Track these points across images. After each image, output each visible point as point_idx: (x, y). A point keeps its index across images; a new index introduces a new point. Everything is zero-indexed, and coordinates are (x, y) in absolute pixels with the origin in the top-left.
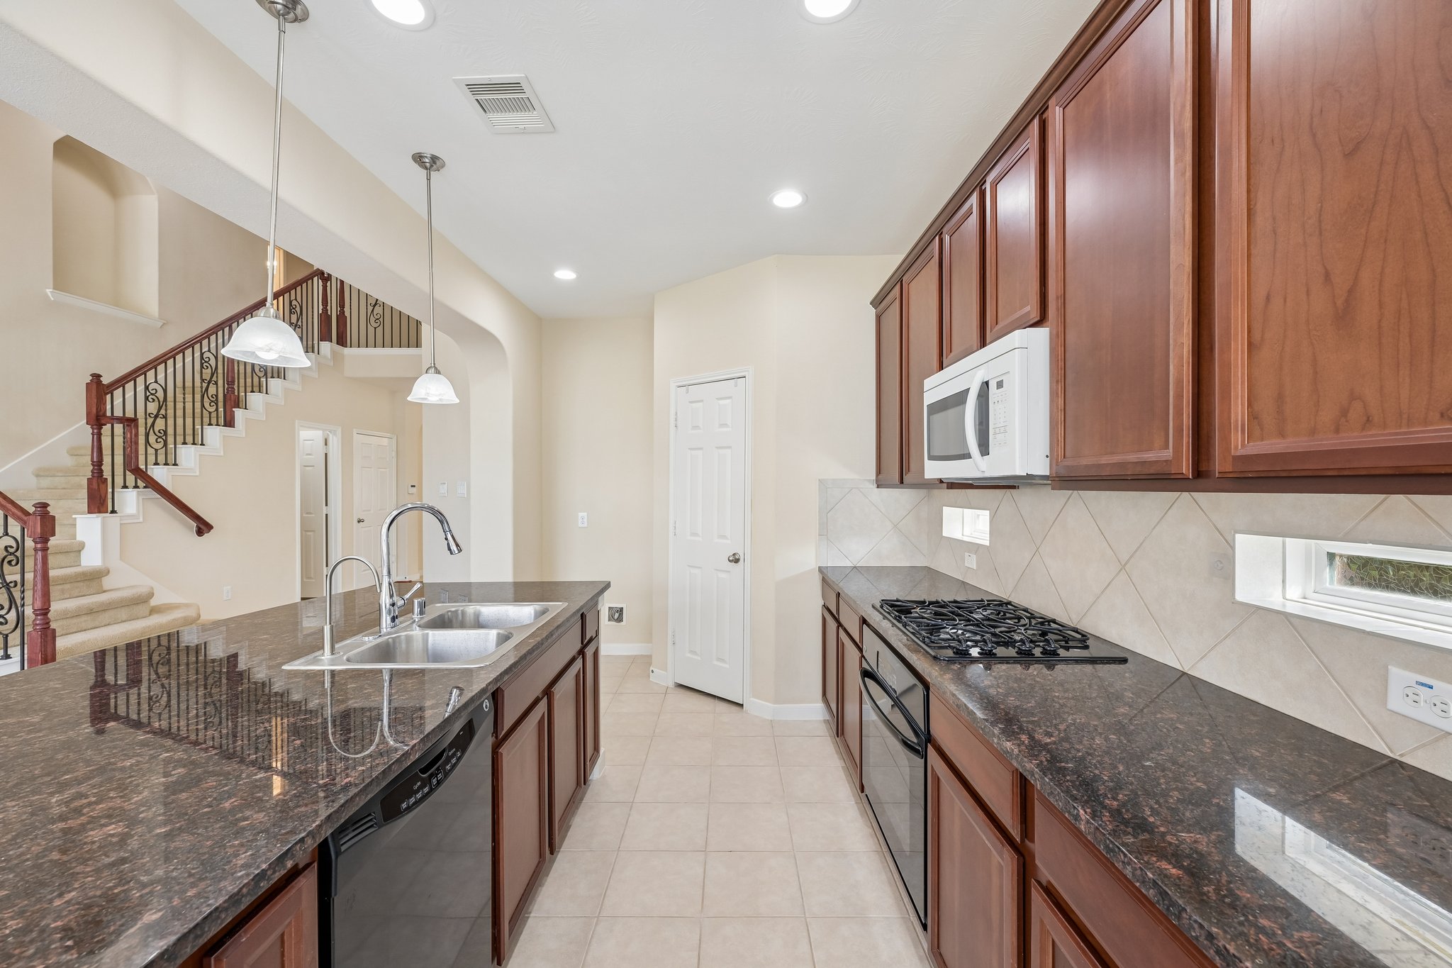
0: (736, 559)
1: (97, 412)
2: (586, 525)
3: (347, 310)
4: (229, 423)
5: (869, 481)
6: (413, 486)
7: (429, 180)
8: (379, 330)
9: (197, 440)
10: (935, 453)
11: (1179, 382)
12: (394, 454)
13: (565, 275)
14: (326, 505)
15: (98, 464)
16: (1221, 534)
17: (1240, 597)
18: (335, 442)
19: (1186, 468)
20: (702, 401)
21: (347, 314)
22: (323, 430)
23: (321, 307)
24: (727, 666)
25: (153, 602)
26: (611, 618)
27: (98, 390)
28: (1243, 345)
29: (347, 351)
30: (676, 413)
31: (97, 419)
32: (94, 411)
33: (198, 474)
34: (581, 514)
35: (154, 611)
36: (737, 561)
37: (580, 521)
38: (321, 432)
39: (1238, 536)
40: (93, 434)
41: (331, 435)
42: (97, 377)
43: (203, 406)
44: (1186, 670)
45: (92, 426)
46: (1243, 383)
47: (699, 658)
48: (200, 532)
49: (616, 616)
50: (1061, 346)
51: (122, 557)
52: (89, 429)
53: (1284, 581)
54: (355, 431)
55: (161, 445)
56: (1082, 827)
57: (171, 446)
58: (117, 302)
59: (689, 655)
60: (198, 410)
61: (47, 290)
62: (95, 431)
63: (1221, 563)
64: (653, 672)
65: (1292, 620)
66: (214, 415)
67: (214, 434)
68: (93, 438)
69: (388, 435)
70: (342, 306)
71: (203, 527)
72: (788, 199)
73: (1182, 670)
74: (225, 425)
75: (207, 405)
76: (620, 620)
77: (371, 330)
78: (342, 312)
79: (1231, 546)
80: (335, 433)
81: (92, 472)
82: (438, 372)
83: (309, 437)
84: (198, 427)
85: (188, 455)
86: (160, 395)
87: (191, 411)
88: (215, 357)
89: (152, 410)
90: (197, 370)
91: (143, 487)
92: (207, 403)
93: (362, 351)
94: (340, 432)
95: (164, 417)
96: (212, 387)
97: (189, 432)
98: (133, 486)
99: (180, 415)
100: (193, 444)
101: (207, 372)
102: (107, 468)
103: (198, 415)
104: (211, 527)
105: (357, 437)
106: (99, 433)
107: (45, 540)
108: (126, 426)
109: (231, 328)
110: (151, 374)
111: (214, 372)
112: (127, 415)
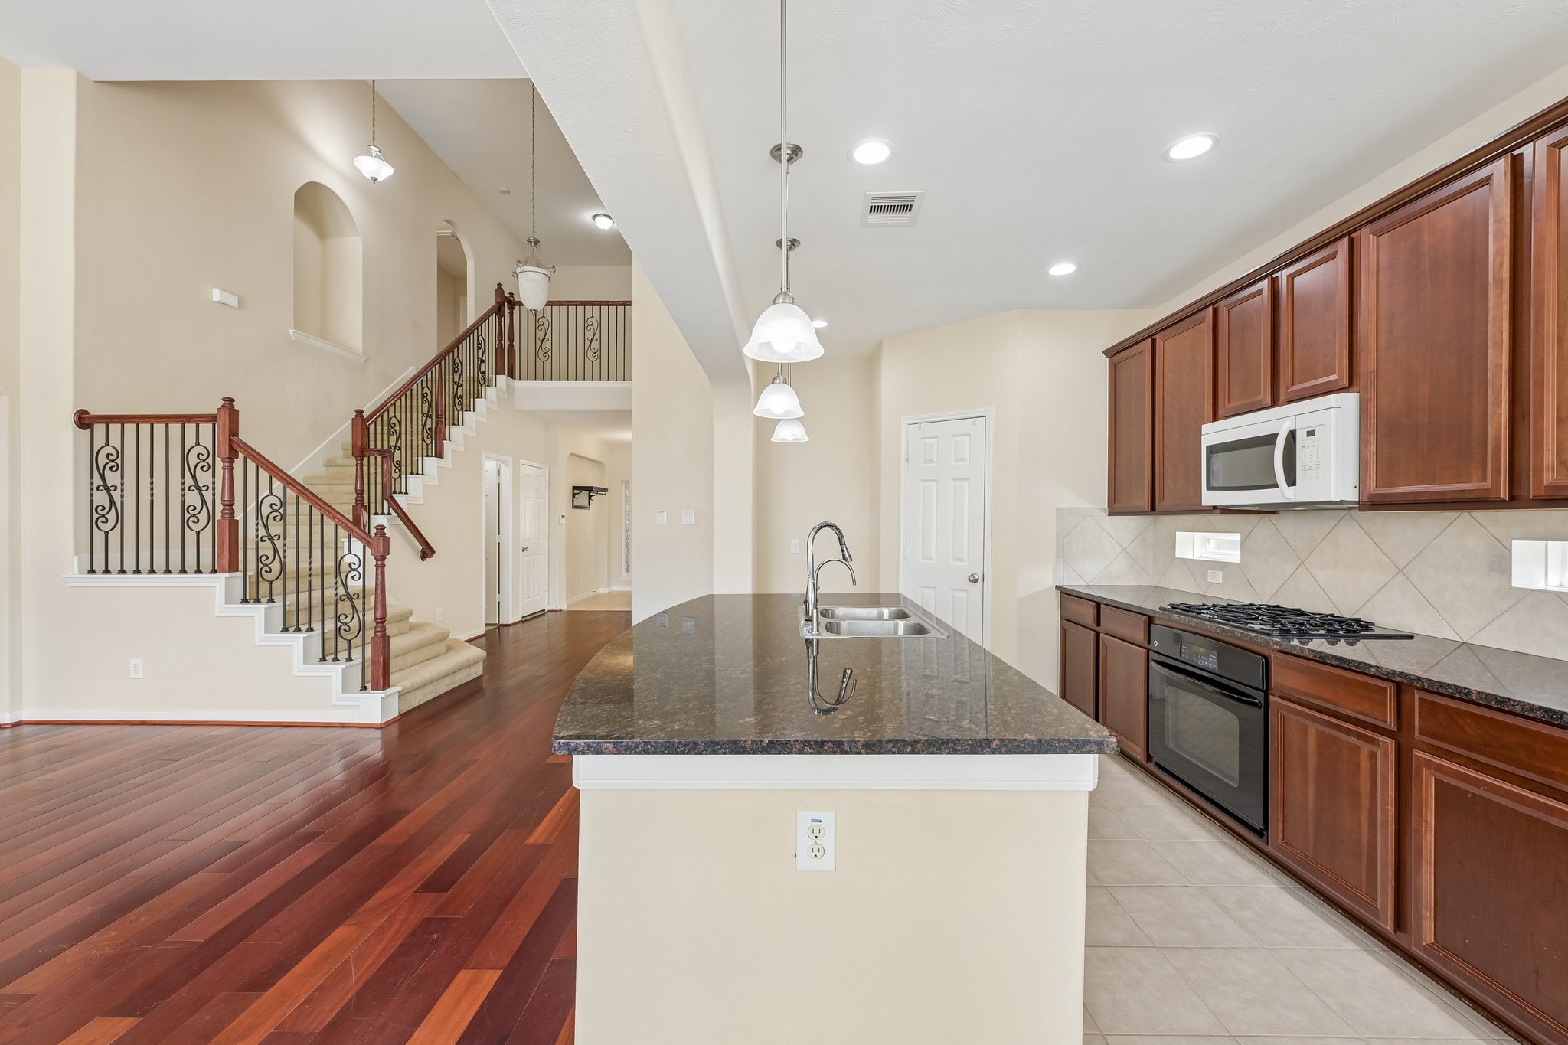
0: (974, 579)
1: (362, 445)
3: (516, 344)
4: (440, 454)
5: (1102, 509)
6: (563, 516)
9: (417, 471)
10: (1215, 484)
11: (1498, 440)
12: (547, 484)
14: (499, 534)
15: (361, 491)
16: (1499, 542)
17: (1515, 584)
18: (507, 472)
19: (1504, 494)
20: (935, 437)
21: (516, 348)
22: (497, 460)
25: (411, 619)
27: (361, 422)
28: (1553, 418)
29: (517, 384)
30: (907, 448)
31: (361, 451)
32: (359, 444)
33: (422, 502)
35: (413, 628)
36: (975, 581)
38: (495, 462)
39: (1514, 543)
40: (357, 465)
41: (502, 466)
42: (360, 412)
43: (423, 440)
44: (1465, 641)
45: (356, 457)
46: (1553, 442)
48: (423, 558)
50: (1374, 407)
52: (353, 461)
53: (1546, 574)
54: (521, 462)
55: (398, 474)
56: (1474, 698)
57: (403, 476)
60: (419, 442)
61: (291, 331)
62: (359, 462)
63: (1499, 561)
65: (1561, 596)
66: (430, 446)
67: (431, 464)
68: (357, 468)
69: (543, 466)
70: (511, 340)
71: (427, 552)
72: (1062, 269)
73: (1460, 640)
74: (436, 456)
75: (425, 439)
79: (1508, 549)
80: (507, 465)
81: (356, 499)
83: (490, 466)
84: (420, 458)
85: (414, 482)
86: (397, 428)
87: (415, 443)
88: (431, 392)
89: (393, 443)
90: (420, 404)
91: (389, 514)
92: (425, 436)
93: (531, 384)
94: (511, 463)
95: (400, 449)
96: (429, 421)
97: (414, 463)
98: (383, 514)
99: (409, 447)
100: (417, 474)
101: (426, 406)
102: (365, 495)
103: (420, 447)
104: (432, 551)
105: (522, 467)
106: (362, 465)
107: (383, 558)
108: (379, 458)
109: (440, 364)
110: (391, 409)
111: (430, 407)
112: (379, 446)
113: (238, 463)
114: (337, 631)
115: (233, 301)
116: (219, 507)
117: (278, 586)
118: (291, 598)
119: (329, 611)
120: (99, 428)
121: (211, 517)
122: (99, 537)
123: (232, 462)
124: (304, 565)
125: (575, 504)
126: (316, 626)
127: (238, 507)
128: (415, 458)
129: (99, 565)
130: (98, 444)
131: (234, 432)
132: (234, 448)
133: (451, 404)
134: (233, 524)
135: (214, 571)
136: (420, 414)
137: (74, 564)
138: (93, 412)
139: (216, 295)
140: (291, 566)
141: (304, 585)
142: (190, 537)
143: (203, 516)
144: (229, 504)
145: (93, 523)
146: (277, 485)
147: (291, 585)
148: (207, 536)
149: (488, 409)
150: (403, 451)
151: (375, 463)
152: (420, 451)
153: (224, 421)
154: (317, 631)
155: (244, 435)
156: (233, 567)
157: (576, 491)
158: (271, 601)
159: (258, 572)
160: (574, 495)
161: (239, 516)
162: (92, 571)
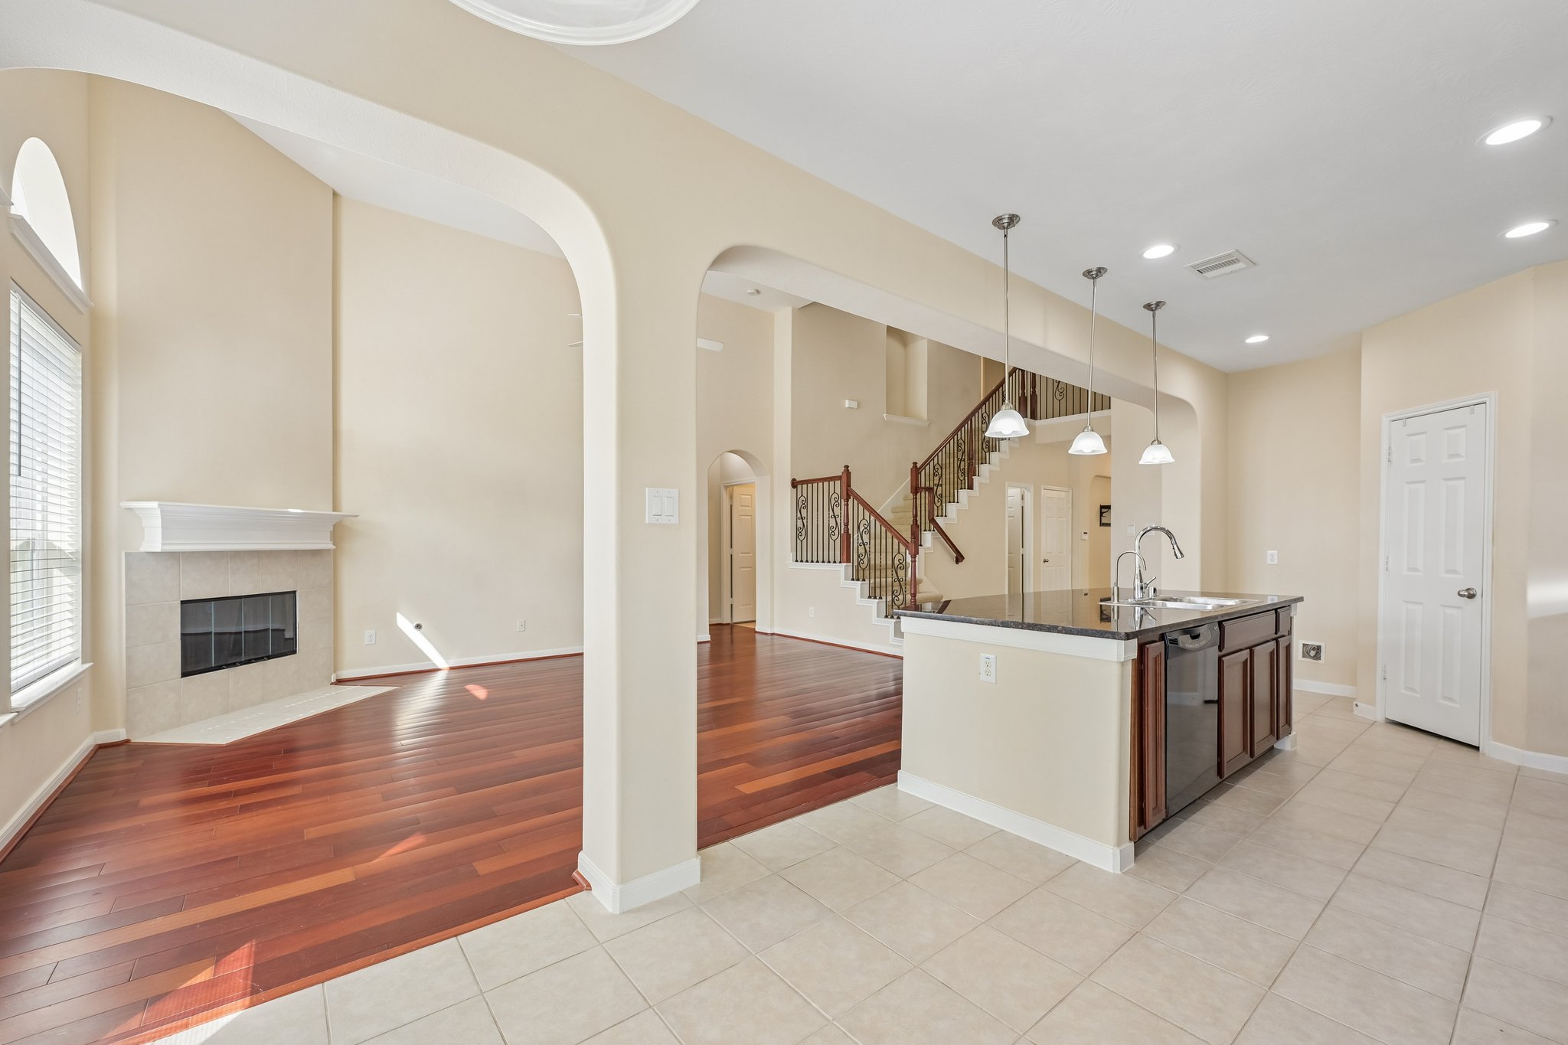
0: (1469, 594)
1: (916, 485)
2: (1276, 562)
3: (1038, 390)
4: (971, 487)
6: (1085, 533)
7: (1154, 317)
8: (1063, 402)
9: (953, 500)
12: (1070, 505)
13: (1257, 339)
14: (1023, 548)
15: (915, 516)
18: (1029, 496)
20: (1425, 433)
21: (1038, 393)
22: (1021, 488)
23: (1021, 392)
24: (1458, 706)
26: (1306, 654)
27: (916, 470)
29: (1038, 423)
30: (1390, 448)
31: (916, 489)
32: (914, 484)
33: (956, 520)
34: (1270, 552)
36: (1471, 596)
37: (1269, 559)
38: (1019, 490)
41: (1026, 492)
42: (915, 464)
43: (958, 477)
45: (913, 494)
47: (1419, 696)
48: (957, 561)
49: (1313, 653)
51: (925, 574)
52: (911, 496)
54: (1042, 487)
55: (940, 503)
57: (944, 504)
58: (906, 413)
59: (1403, 691)
60: (956, 480)
61: (884, 414)
62: (915, 496)
64: (1357, 705)
66: (963, 482)
67: (963, 494)
68: (914, 500)
69: (1065, 489)
70: (1035, 387)
71: (959, 558)
74: (968, 488)
75: (960, 476)
76: (1317, 657)
77: (1056, 403)
78: (1034, 392)
80: (1029, 491)
81: (913, 522)
82: (1160, 443)
83: (1013, 493)
84: (956, 491)
85: (951, 508)
86: (940, 471)
87: (952, 480)
88: (964, 442)
89: (936, 482)
90: (956, 451)
91: (934, 530)
92: (960, 474)
93: (1050, 421)
94: (1032, 489)
95: (941, 485)
96: (963, 463)
97: (952, 494)
98: (930, 530)
99: (952, 483)
100: (954, 502)
101: (960, 453)
102: (918, 518)
103: (956, 482)
104: (963, 558)
105: (1043, 492)
106: (916, 498)
107: (915, 557)
108: (927, 493)
109: (971, 420)
110: (936, 459)
111: (963, 453)
112: (927, 485)
113: (850, 501)
114: (893, 600)
115: (855, 405)
116: (843, 527)
117: (867, 573)
118: (872, 581)
119: (889, 589)
120: (799, 487)
121: (840, 532)
122: (799, 542)
123: (848, 501)
124: (878, 562)
125: (1103, 522)
126: (884, 598)
127: (850, 527)
128: (952, 491)
129: (799, 559)
130: (799, 495)
131: (849, 485)
132: (849, 493)
133: (980, 448)
134: (848, 536)
135: (840, 562)
136: (956, 459)
137: (791, 556)
138: (798, 479)
139: (847, 404)
140: (872, 562)
141: (883, 574)
142: (832, 542)
143: (836, 532)
144: (847, 525)
145: (797, 536)
146: (867, 513)
147: (872, 571)
148: (838, 542)
149: (1010, 448)
150: (944, 487)
151: (924, 497)
152: (956, 486)
153: (844, 479)
154: (884, 600)
155: (855, 486)
156: (848, 561)
157: (1103, 510)
158: (864, 580)
159: (859, 564)
160: (1101, 514)
161: (851, 532)
162: (797, 561)
